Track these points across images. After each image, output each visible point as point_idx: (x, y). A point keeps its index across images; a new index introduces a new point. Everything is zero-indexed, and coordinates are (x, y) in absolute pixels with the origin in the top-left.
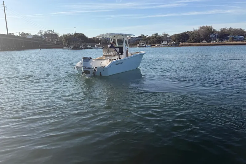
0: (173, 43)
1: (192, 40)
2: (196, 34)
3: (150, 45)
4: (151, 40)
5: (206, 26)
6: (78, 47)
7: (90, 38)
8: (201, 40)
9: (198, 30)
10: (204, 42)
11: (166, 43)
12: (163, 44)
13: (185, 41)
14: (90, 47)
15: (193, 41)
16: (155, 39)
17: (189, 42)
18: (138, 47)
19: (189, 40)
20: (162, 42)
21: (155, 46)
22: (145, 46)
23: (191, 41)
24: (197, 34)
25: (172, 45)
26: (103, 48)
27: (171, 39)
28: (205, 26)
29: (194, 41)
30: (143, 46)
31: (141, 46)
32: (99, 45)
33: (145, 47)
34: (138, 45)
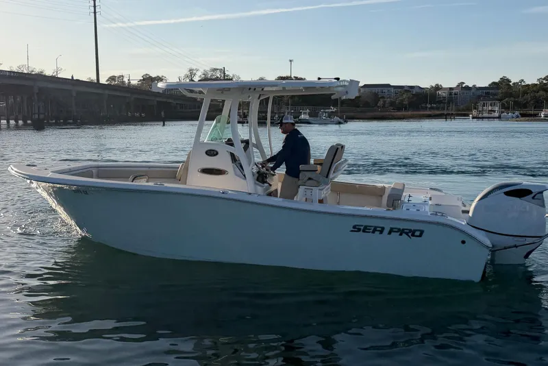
3: (517, 113)
4: (528, 97)
16: (541, 93)
18: (473, 118)
21: (535, 115)
22: (496, 114)
26: (342, 121)
30: (490, 115)
31: (486, 115)
32: (330, 110)
33: (499, 118)
34: (475, 113)
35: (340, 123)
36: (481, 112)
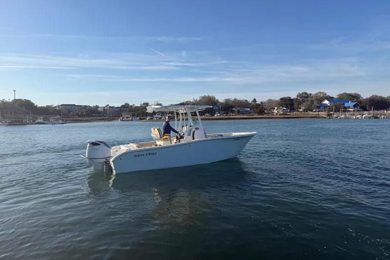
3: (138, 118)
4: (140, 111)
6: (19, 122)
7: (41, 107)
10: (207, 116)
11: (160, 116)
12: (156, 118)
14: (42, 121)
18: (121, 120)
20: (155, 115)
21: (145, 119)
28: (207, 96)
30: (128, 119)
31: (125, 119)
32: (56, 117)
33: (132, 120)
34: (121, 118)
35: (63, 123)
36: (123, 118)
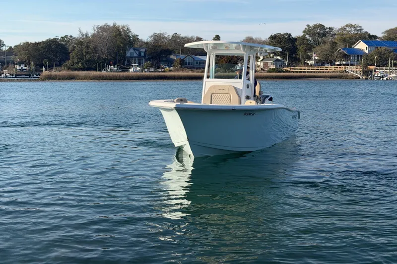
0: (22, 70)
1: (77, 63)
2: (87, 46)
5: (114, 25)
8: (103, 64)
9: (93, 36)
10: (111, 71)
13: (59, 65)
15: (80, 64)
17: (69, 69)
19: (68, 63)
23: (75, 66)
24: (92, 46)
25: (17, 76)
27: (12, 57)
28: (112, 25)
29: (82, 64)
